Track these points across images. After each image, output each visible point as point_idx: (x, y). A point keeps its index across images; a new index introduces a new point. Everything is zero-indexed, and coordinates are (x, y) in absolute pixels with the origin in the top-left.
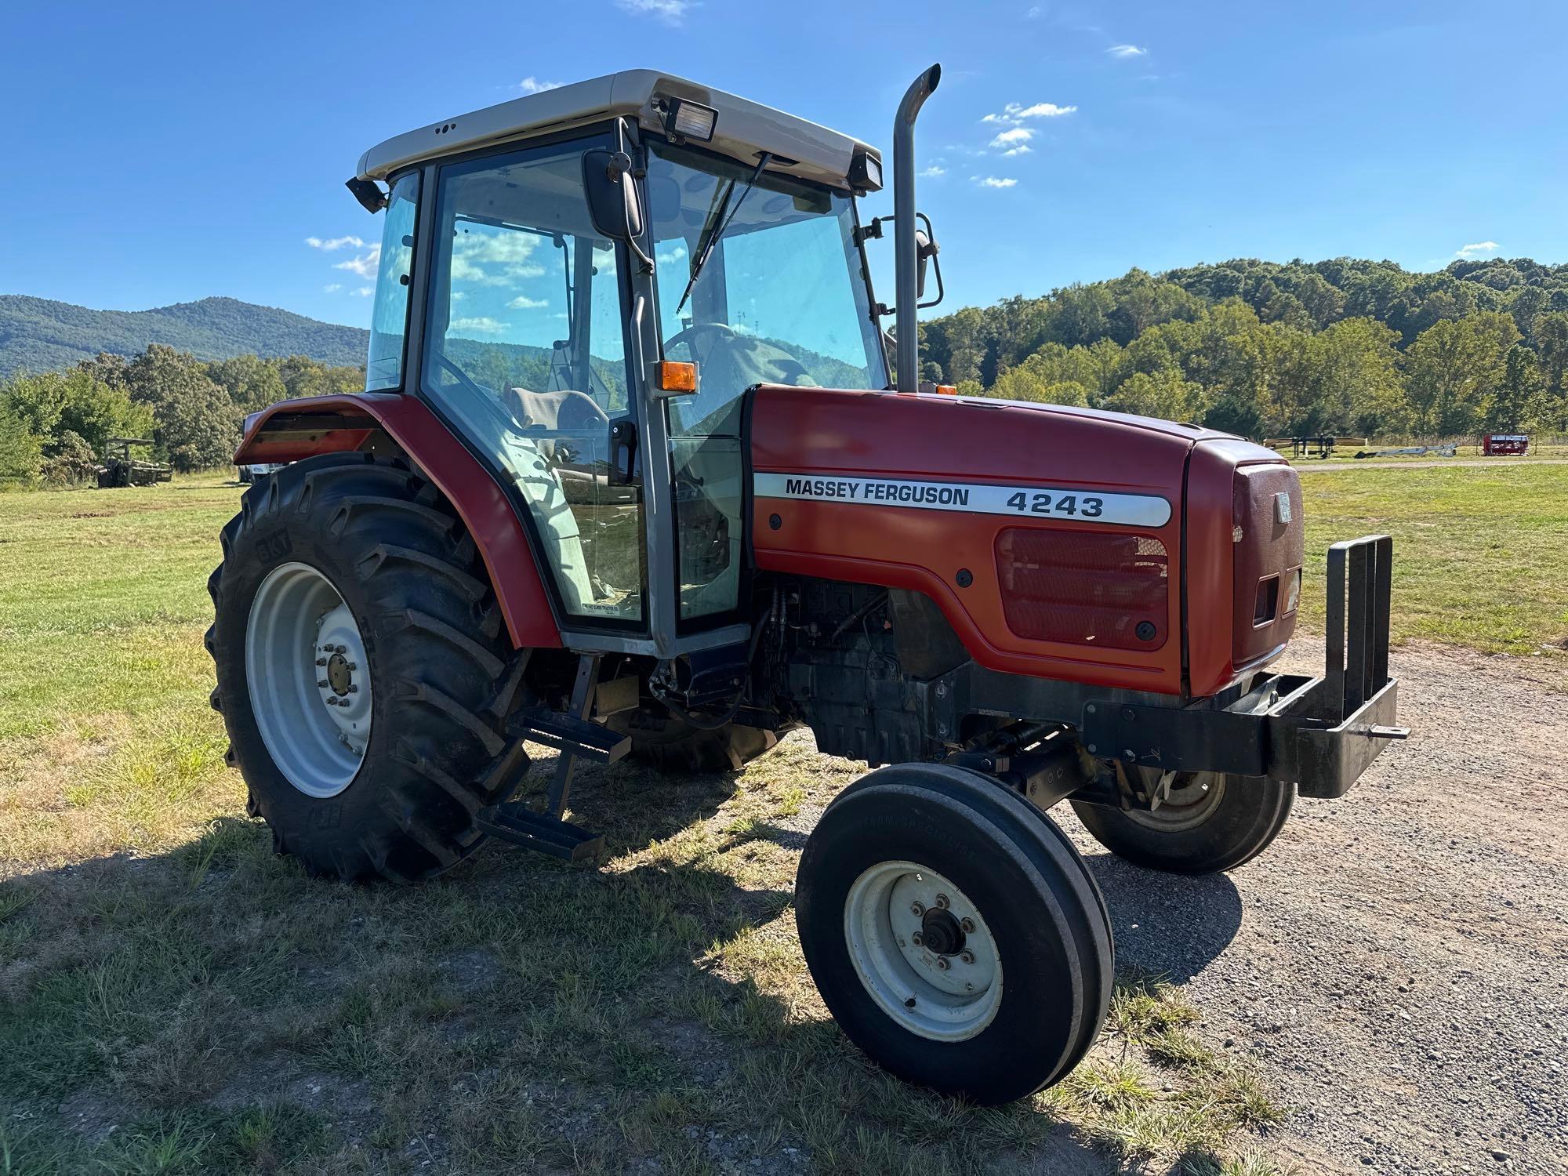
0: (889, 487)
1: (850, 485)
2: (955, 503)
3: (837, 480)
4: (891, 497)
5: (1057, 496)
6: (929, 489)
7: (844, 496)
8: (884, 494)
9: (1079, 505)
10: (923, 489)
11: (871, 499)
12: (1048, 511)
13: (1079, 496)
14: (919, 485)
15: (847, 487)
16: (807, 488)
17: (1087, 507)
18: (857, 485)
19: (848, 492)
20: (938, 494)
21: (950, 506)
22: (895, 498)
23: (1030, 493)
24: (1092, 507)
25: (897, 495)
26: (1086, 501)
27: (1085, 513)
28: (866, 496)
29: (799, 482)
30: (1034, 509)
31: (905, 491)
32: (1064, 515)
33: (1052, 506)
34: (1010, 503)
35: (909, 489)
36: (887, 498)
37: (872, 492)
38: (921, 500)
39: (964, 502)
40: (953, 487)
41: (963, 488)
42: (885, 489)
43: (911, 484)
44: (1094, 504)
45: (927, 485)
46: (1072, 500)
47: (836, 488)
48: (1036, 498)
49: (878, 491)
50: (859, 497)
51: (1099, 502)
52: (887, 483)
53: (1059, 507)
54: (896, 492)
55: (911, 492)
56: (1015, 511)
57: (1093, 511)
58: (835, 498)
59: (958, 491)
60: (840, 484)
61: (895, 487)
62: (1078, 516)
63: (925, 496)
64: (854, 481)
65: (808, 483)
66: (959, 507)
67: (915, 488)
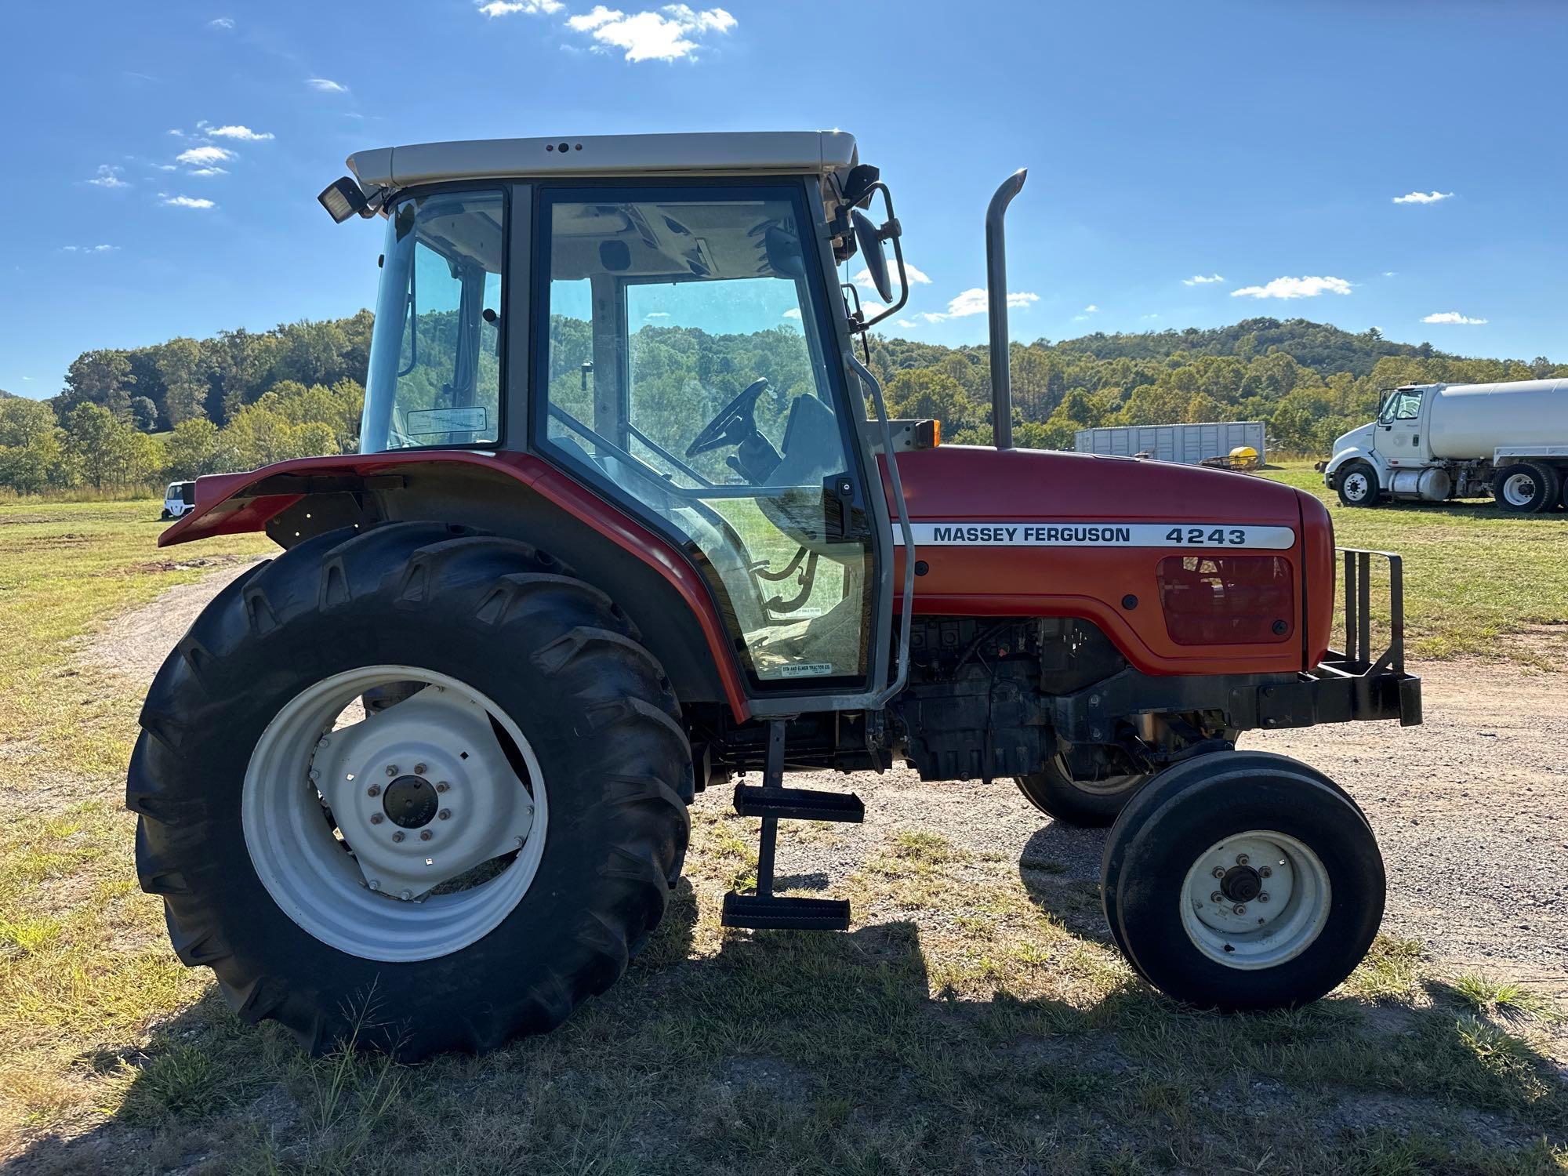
0: (1049, 530)
1: (1007, 530)
2: (1118, 540)
3: (992, 526)
4: (1053, 539)
5: (1208, 530)
6: (1090, 530)
7: (1002, 540)
8: (1046, 536)
9: (1227, 536)
10: (1084, 530)
11: (1032, 541)
12: (1202, 542)
13: (1227, 529)
14: (1080, 527)
15: (1004, 532)
16: (959, 535)
17: (1233, 536)
18: (1015, 530)
19: (1006, 536)
20: (1100, 534)
21: (1114, 543)
22: (1057, 539)
23: (1185, 529)
24: (1237, 537)
25: (1059, 536)
26: (1232, 533)
27: (1232, 541)
28: (1026, 539)
29: (948, 530)
30: (1190, 540)
31: (1066, 532)
32: (1215, 544)
33: (1205, 538)
34: (1169, 538)
35: (1071, 530)
36: (1049, 539)
37: (1032, 535)
38: (1084, 539)
39: (1126, 539)
40: (1114, 527)
41: (1124, 527)
42: (1046, 532)
43: (1073, 527)
44: (1239, 534)
45: (1088, 527)
46: (1179, 531)
47: (992, 533)
48: (1191, 532)
49: (1038, 534)
50: (1019, 540)
51: (1242, 533)
52: (1047, 526)
53: (1210, 538)
54: (1057, 533)
55: (1073, 533)
56: (1174, 543)
57: (1239, 540)
58: (992, 542)
59: (1120, 530)
60: (995, 530)
61: (1057, 530)
62: (1226, 544)
63: (1088, 536)
64: (1011, 527)
65: (959, 530)
66: (1121, 543)
67: (1076, 530)
